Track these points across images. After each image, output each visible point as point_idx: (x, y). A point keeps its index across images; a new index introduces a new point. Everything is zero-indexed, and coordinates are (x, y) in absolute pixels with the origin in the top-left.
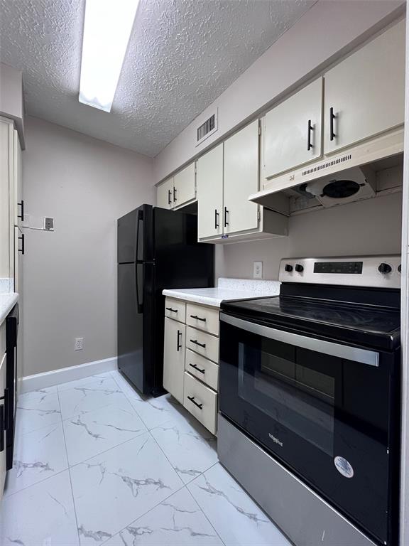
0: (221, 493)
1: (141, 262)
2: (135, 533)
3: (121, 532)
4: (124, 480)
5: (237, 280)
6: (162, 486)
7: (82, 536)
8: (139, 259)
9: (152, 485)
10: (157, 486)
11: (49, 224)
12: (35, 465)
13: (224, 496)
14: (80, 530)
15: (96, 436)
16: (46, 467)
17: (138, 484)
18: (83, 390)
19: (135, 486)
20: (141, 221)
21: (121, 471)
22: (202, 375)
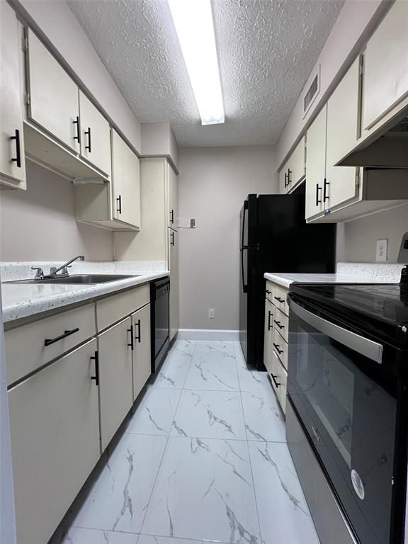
0: (274, 464)
1: (246, 247)
2: (199, 444)
3: (192, 438)
4: (208, 413)
5: (356, 265)
6: (230, 431)
7: (173, 426)
8: (244, 245)
9: (224, 426)
10: (227, 428)
11: (193, 223)
12: (169, 379)
13: (276, 468)
14: (174, 423)
15: (205, 379)
16: (173, 383)
17: (215, 420)
18: (211, 348)
19: (213, 419)
20: (247, 211)
21: (208, 406)
22: (280, 355)
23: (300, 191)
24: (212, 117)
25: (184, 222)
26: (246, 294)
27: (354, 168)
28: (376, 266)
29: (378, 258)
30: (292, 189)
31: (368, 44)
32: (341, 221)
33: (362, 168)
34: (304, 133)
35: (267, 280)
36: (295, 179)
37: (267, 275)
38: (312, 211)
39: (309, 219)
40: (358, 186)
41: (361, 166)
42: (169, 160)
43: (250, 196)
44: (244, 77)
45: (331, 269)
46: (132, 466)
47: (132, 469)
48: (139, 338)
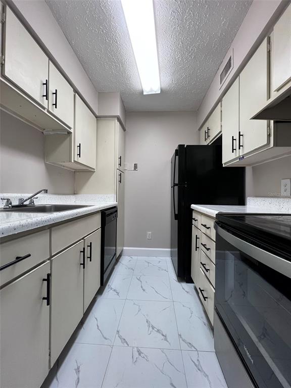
0: (206, 376)
1: (177, 185)
2: (140, 354)
3: (133, 348)
4: (147, 322)
5: (263, 199)
6: (166, 340)
7: (117, 335)
8: (175, 183)
9: (161, 335)
10: (163, 337)
11: (136, 166)
12: (115, 290)
13: (208, 380)
14: (118, 332)
15: (144, 290)
16: (118, 293)
17: (153, 329)
18: (148, 263)
19: (151, 328)
20: (177, 157)
21: (147, 315)
22: (207, 274)
23: (218, 143)
24: (151, 89)
25: (129, 166)
26: (177, 221)
27: (265, 122)
28: (282, 199)
29: (283, 193)
30: (210, 142)
31: (274, 27)
32: (249, 165)
33: (272, 122)
34: (220, 100)
35: (193, 210)
36: (213, 135)
37: (193, 206)
38: (228, 157)
39: (225, 164)
40: (269, 136)
41: (272, 119)
42: (119, 120)
43: (180, 146)
44: (175, 58)
45: (242, 202)
46: (78, 379)
47: (78, 382)
48: (90, 258)
